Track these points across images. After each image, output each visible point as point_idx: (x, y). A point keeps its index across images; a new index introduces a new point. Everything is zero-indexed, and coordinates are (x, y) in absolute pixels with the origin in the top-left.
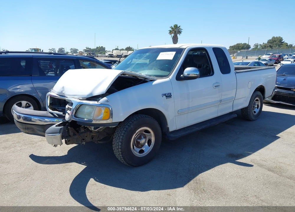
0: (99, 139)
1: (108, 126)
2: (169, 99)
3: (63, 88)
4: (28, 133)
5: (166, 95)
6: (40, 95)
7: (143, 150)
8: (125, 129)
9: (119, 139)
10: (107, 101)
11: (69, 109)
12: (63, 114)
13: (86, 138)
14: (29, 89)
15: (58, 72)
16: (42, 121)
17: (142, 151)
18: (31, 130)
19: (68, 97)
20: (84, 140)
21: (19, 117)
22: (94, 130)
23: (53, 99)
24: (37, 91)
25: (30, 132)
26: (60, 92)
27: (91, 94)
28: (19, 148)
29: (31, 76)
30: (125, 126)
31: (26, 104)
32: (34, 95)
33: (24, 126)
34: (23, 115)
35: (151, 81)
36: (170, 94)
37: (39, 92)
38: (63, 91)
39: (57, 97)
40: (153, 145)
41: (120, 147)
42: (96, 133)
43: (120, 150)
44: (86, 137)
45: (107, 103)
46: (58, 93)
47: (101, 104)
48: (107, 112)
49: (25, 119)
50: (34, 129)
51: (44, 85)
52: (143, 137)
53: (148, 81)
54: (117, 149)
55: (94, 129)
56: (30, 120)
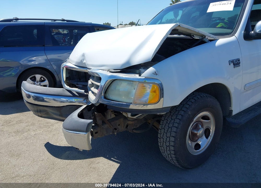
0: (135, 127)
1: (155, 113)
2: (237, 68)
3: (83, 55)
4: (41, 117)
5: (233, 63)
6: (55, 67)
7: (199, 144)
8: (180, 117)
9: (171, 132)
10: (155, 73)
11: (93, 85)
12: (85, 92)
13: (119, 127)
14: (43, 61)
15: (72, 43)
16: (57, 101)
17: (198, 146)
18: (44, 113)
19: (93, 68)
20: (116, 129)
21: (29, 96)
22: (132, 117)
23: (70, 71)
24: (52, 63)
25: (43, 116)
26: (79, 61)
27: (128, 62)
28: (33, 133)
29: (44, 46)
30: (179, 111)
31: (41, 78)
32: (48, 67)
33: (36, 108)
34: (33, 94)
35: (211, 41)
36: (239, 60)
37: (53, 64)
38: (84, 60)
39: (76, 68)
40: (213, 136)
41: (172, 144)
42: (134, 120)
43: (172, 148)
44: (119, 125)
45: (155, 77)
46: (77, 62)
47: (146, 78)
48: (155, 92)
49: (36, 99)
50: (49, 111)
51: (58, 56)
52: (200, 126)
53: (207, 41)
54: (167, 146)
55: (132, 115)
56: (43, 100)
